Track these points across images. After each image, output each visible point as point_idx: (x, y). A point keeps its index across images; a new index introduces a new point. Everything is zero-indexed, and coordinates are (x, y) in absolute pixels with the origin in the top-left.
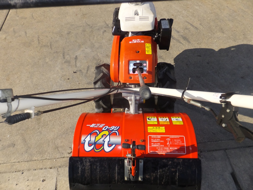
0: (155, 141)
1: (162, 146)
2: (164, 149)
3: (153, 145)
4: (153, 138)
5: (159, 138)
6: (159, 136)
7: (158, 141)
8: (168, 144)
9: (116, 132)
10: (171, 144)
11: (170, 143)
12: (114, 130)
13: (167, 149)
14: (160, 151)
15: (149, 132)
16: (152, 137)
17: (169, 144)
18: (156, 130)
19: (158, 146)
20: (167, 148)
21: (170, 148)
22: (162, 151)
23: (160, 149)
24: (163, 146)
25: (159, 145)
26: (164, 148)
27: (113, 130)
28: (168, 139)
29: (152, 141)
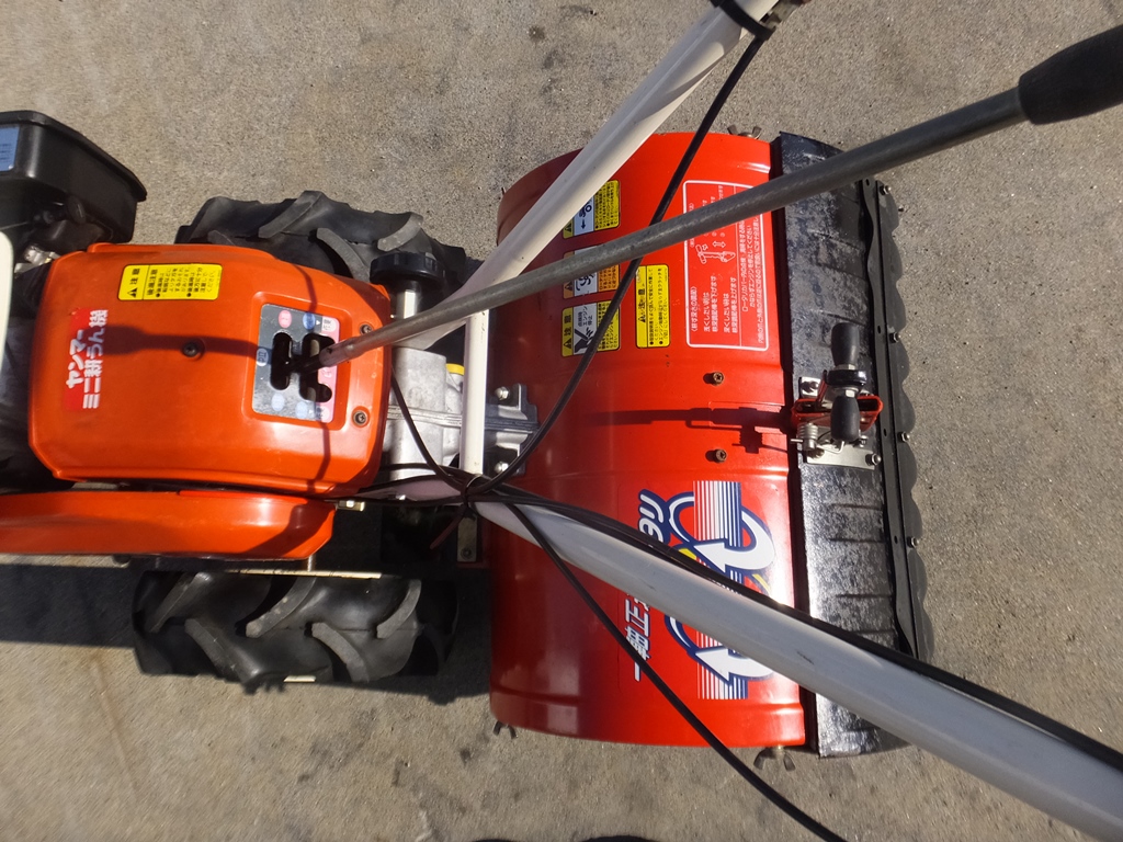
0: (715, 317)
1: (732, 285)
2: (747, 279)
3: (730, 326)
4: (701, 324)
5: (700, 296)
6: (690, 295)
7: (714, 301)
8: (726, 257)
9: (672, 508)
10: (723, 244)
11: (720, 249)
12: (661, 519)
13: (747, 264)
14: (756, 298)
15: (666, 343)
16: (694, 326)
17: (724, 253)
18: (656, 305)
19: (737, 304)
20: (743, 265)
21: (743, 250)
22: (755, 288)
23: (748, 297)
24: (736, 282)
25: (730, 299)
26: (741, 279)
27: (665, 527)
28: (700, 254)
29: (715, 330)
